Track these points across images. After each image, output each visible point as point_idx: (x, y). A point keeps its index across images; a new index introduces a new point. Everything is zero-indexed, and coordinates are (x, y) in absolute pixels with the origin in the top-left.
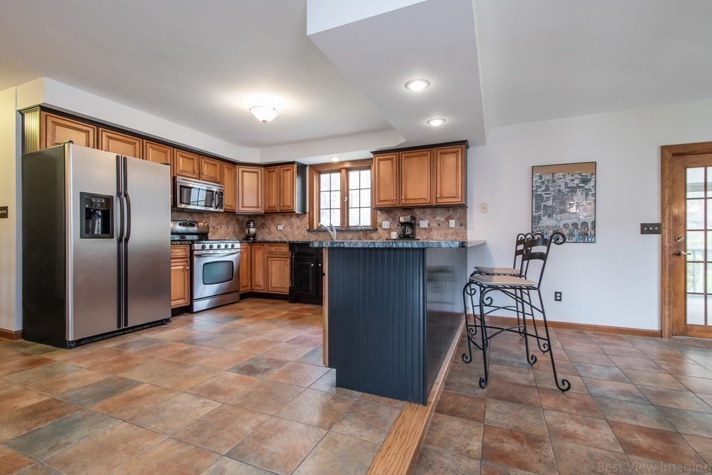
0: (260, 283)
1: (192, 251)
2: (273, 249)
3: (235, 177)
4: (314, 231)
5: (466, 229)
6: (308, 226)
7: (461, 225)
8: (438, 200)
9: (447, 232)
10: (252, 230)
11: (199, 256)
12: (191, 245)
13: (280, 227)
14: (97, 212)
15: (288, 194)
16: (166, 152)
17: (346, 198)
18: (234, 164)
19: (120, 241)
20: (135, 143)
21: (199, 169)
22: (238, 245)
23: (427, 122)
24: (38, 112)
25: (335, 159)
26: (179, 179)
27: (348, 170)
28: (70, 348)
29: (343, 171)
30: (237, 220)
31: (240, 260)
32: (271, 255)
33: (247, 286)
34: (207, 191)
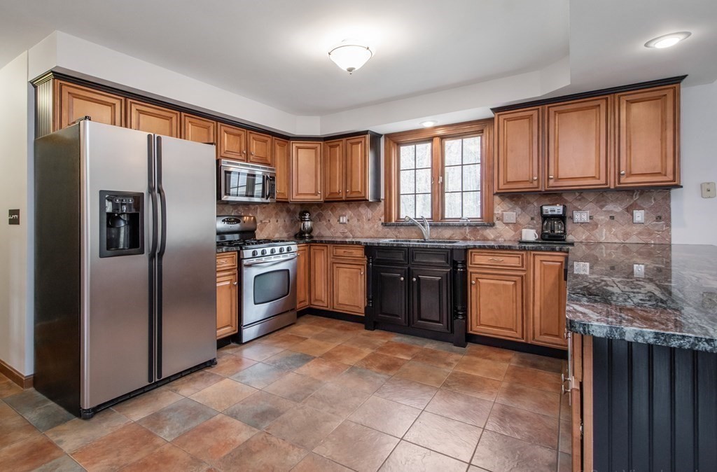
0: (321, 296)
1: (240, 260)
2: (341, 251)
3: (289, 155)
4: (393, 225)
5: (668, 225)
6: (383, 218)
7: (659, 218)
8: (623, 180)
9: (628, 230)
10: (308, 224)
11: (250, 266)
12: (239, 252)
13: (343, 220)
14: (122, 217)
15: (358, 175)
16: (208, 128)
17: (441, 178)
18: (286, 138)
19: (152, 257)
20: (171, 118)
21: (247, 148)
22: (294, 248)
23: (646, 45)
24: (51, 81)
25: (428, 124)
26: (224, 162)
27: (442, 138)
28: (86, 418)
29: (437, 140)
30: (288, 211)
31: (296, 267)
32: (336, 262)
33: (304, 301)
34: (248, 175)
